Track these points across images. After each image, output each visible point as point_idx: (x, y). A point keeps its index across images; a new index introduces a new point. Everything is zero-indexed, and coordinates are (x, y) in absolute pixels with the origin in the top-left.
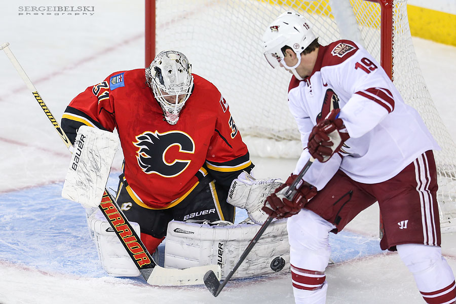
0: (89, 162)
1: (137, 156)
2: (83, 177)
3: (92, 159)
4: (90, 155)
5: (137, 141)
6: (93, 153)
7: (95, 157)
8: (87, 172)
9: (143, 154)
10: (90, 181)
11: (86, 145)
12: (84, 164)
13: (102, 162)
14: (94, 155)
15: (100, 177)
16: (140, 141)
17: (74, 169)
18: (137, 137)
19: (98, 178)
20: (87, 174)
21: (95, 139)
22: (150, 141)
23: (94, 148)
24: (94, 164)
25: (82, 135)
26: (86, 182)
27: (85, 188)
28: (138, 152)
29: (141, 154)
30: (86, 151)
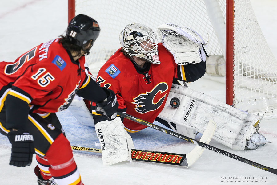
0: (111, 141)
1: (135, 108)
2: (111, 150)
3: (112, 139)
4: (110, 138)
5: (134, 101)
6: (110, 135)
7: (113, 137)
8: (112, 146)
9: (139, 106)
10: (116, 149)
11: (104, 134)
12: (109, 144)
13: (118, 136)
14: (111, 136)
15: (121, 144)
16: (137, 101)
17: (104, 149)
18: (134, 99)
19: (120, 145)
20: (113, 147)
21: (107, 127)
22: (144, 98)
23: (110, 132)
24: (115, 141)
25: (98, 130)
26: (115, 151)
27: (115, 154)
28: (136, 106)
29: (138, 106)
30: (106, 137)
